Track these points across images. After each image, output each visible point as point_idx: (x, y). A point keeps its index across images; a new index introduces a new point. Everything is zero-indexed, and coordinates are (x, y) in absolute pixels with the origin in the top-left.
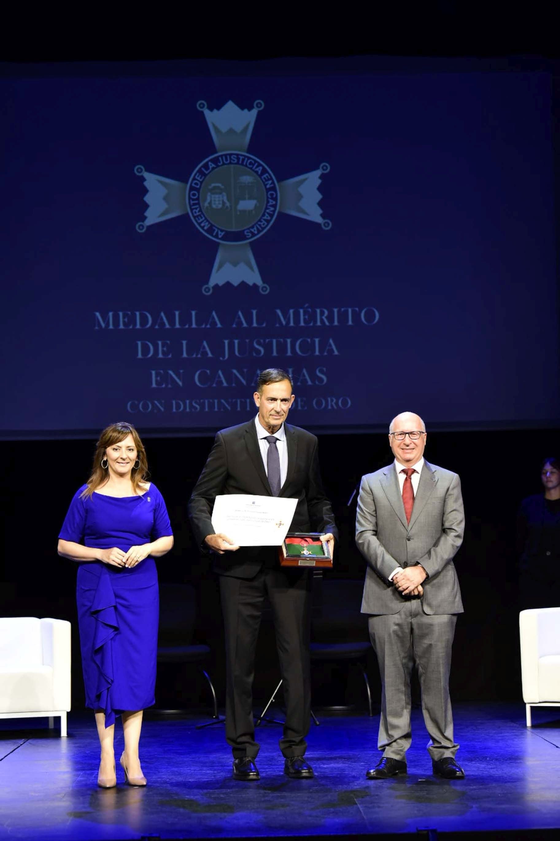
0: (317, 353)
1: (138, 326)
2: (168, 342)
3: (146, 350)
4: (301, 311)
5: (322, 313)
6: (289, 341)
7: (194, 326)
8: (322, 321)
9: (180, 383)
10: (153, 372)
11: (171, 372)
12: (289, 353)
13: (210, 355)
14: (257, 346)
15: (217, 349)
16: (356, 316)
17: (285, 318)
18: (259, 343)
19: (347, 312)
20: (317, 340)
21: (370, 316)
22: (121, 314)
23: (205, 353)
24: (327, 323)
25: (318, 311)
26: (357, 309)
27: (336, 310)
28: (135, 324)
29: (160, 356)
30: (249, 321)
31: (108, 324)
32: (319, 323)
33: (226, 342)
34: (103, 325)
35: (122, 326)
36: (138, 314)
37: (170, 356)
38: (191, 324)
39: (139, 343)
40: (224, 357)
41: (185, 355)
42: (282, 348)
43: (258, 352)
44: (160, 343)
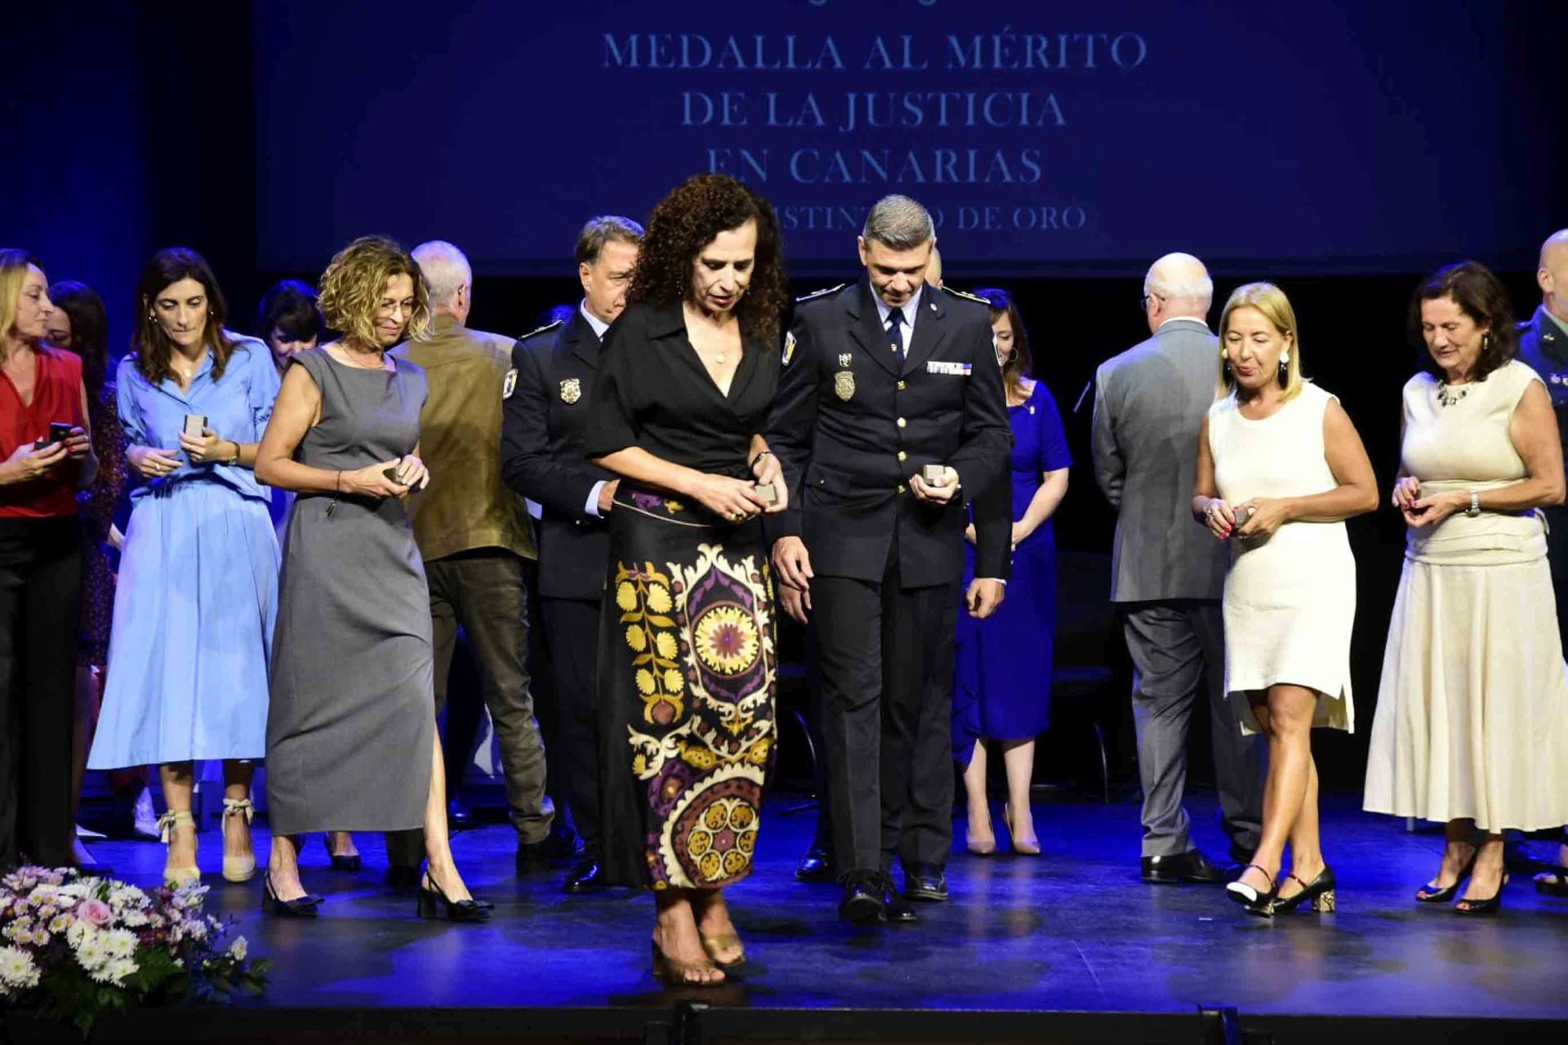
0: (1024, 121)
1: (686, 64)
2: (742, 95)
3: (699, 109)
4: (997, 40)
5: (1036, 44)
6: (971, 97)
7: (791, 64)
8: (1036, 59)
9: (763, 175)
10: (712, 153)
11: (745, 153)
12: (971, 121)
13: (820, 121)
14: (908, 105)
15: (834, 109)
16: (1102, 51)
17: (964, 52)
18: (914, 101)
19: (1084, 41)
20: (1025, 97)
21: (1129, 50)
22: (653, 39)
23: (810, 118)
24: (1045, 64)
25: (1029, 39)
26: (1104, 36)
27: (1063, 39)
28: (679, 61)
29: (726, 121)
30: (897, 58)
31: (627, 59)
32: (1029, 64)
33: (852, 97)
34: (619, 60)
35: (654, 63)
36: (685, 39)
37: (745, 122)
38: (785, 62)
39: (687, 96)
40: (846, 125)
41: (772, 121)
42: (957, 110)
43: (912, 117)
44: (726, 97)
